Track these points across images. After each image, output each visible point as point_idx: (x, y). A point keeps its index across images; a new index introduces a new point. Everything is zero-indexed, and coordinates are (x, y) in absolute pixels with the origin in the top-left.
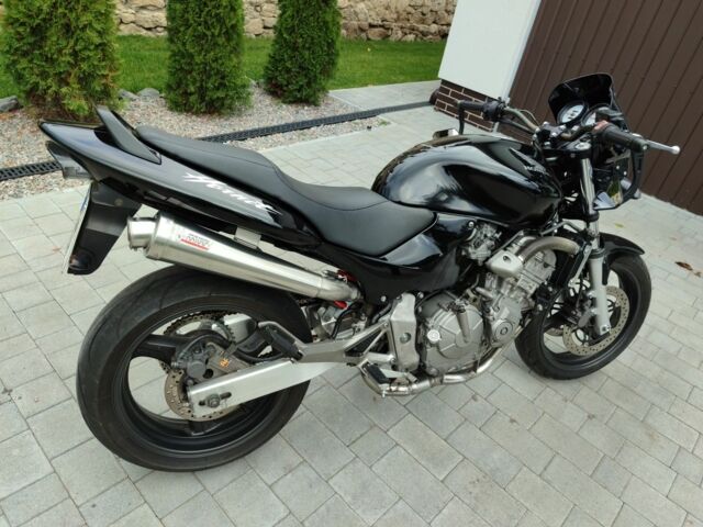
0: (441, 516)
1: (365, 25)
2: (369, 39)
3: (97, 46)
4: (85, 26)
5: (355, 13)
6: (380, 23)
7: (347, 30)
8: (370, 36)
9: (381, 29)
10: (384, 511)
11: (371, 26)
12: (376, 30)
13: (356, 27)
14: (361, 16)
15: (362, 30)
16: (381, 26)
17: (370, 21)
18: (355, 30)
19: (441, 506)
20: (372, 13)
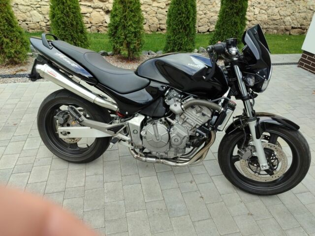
0: (133, 213)
1: (289, 27)
2: (290, 34)
3: (133, 33)
4: (129, 25)
5: (284, 22)
6: (299, 26)
7: (277, 30)
8: (291, 33)
9: (300, 29)
10: (114, 200)
11: (293, 28)
12: (296, 30)
13: (284, 28)
14: (287, 23)
15: (287, 30)
16: (299, 28)
17: (293, 25)
18: (282, 30)
19: (137, 210)
20: (294, 22)
